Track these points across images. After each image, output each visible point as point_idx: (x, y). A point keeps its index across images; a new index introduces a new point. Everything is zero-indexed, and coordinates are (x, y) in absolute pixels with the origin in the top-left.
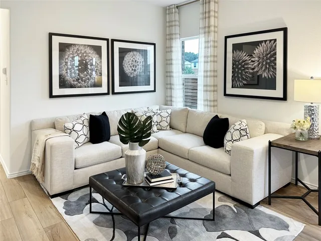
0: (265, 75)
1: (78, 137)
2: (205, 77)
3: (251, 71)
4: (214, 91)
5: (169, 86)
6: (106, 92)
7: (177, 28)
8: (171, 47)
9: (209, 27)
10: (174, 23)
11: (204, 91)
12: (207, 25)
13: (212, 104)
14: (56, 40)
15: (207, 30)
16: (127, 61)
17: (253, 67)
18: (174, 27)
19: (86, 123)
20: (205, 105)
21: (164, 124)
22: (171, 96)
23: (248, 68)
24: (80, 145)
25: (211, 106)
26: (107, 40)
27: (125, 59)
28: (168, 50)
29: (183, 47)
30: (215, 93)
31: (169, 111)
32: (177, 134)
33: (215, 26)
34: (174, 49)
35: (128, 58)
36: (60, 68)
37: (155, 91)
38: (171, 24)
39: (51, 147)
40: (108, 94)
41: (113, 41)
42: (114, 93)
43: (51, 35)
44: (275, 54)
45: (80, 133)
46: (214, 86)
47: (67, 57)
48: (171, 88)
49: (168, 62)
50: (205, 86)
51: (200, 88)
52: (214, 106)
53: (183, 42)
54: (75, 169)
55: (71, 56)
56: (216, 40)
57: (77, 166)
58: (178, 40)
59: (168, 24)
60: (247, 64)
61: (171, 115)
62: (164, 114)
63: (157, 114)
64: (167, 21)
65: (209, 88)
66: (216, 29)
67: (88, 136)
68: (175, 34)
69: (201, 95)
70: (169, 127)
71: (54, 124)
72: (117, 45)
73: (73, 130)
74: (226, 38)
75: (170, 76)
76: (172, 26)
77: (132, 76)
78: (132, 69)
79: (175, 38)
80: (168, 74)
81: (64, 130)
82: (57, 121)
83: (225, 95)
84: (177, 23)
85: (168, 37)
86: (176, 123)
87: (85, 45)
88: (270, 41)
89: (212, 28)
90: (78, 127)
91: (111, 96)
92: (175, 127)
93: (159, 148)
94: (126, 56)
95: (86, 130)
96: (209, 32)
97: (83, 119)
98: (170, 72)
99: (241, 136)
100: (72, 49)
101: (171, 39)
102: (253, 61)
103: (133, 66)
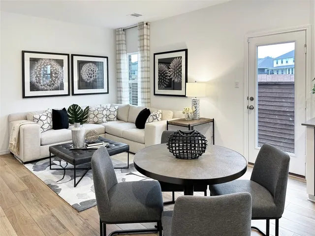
0: (176, 80)
1: (43, 125)
2: (142, 82)
3: (169, 78)
4: (148, 92)
5: (119, 89)
6: (67, 93)
7: (124, 46)
8: (120, 60)
9: (143, 46)
10: (121, 42)
11: (141, 92)
12: (142, 45)
13: (146, 101)
14: (28, 56)
15: (142, 48)
16: (84, 70)
17: (169, 75)
18: (121, 45)
19: (50, 115)
20: (142, 103)
21: (112, 117)
22: (121, 97)
23: (167, 76)
24: (45, 130)
25: (146, 103)
26: (68, 55)
27: (83, 69)
28: (118, 62)
29: (130, 60)
30: (149, 93)
31: (117, 107)
32: (121, 123)
33: (147, 46)
34: (122, 61)
35: (85, 68)
36: (30, 76)
37: (108, 93)
38: (119, 42)
39: (24, 130)
40: (69, 95)
41: (73, 55)
42: (73, 94)
43: (23, 52)
44: (181, 66)
45: (45, 122)
46: (148, 88)
47: (36, 68)
48: (120, 91)
49: (118, 71)
50: (142, 88)
51: (139, 90)
52: (148, 103)
53: (130, 56)
54: (41, 145)
55: (39, 67)
56: (148, 56)
57: (43, 143)
58: (125, 54)
59: (117, 43)
60: (166, 73)
61: (118, 110)
62: (113, 109)
63: (107, 109)
64: (117, 40)
65: (144, 90)
66: (148, 48)
67: (51, 124)
68: (122, 50)
69: (140, 95)
70: (115, 119)
71: (26, 116)
72: (76, 59)
73: (39, 119)
74: (155, 54)
75: (120, 82)
76: (120, 44)
77: (88, 81)
78: (89, 77)
79: (123, 53)
80: (119, 80)
81: (34, 119)
82: (28, 114)
83: (155, 94)
84: (124, 42)
85: (117, 52)
86: (121, 116)
87: (50, 59)
88: (179, 57)
89: (145, 48)
90: (44, 118)
91: (71, 97)
92: (120, 119)
93: (106, 133)
94: (83, 67)
95: (50, 120)
96: (143, 50)
97: (47, 112)
98: (119, 78)
99: (154, 119)
100: (39, 62)
101: (120, 54)
102: (169, 71)
103: (90, 74)
